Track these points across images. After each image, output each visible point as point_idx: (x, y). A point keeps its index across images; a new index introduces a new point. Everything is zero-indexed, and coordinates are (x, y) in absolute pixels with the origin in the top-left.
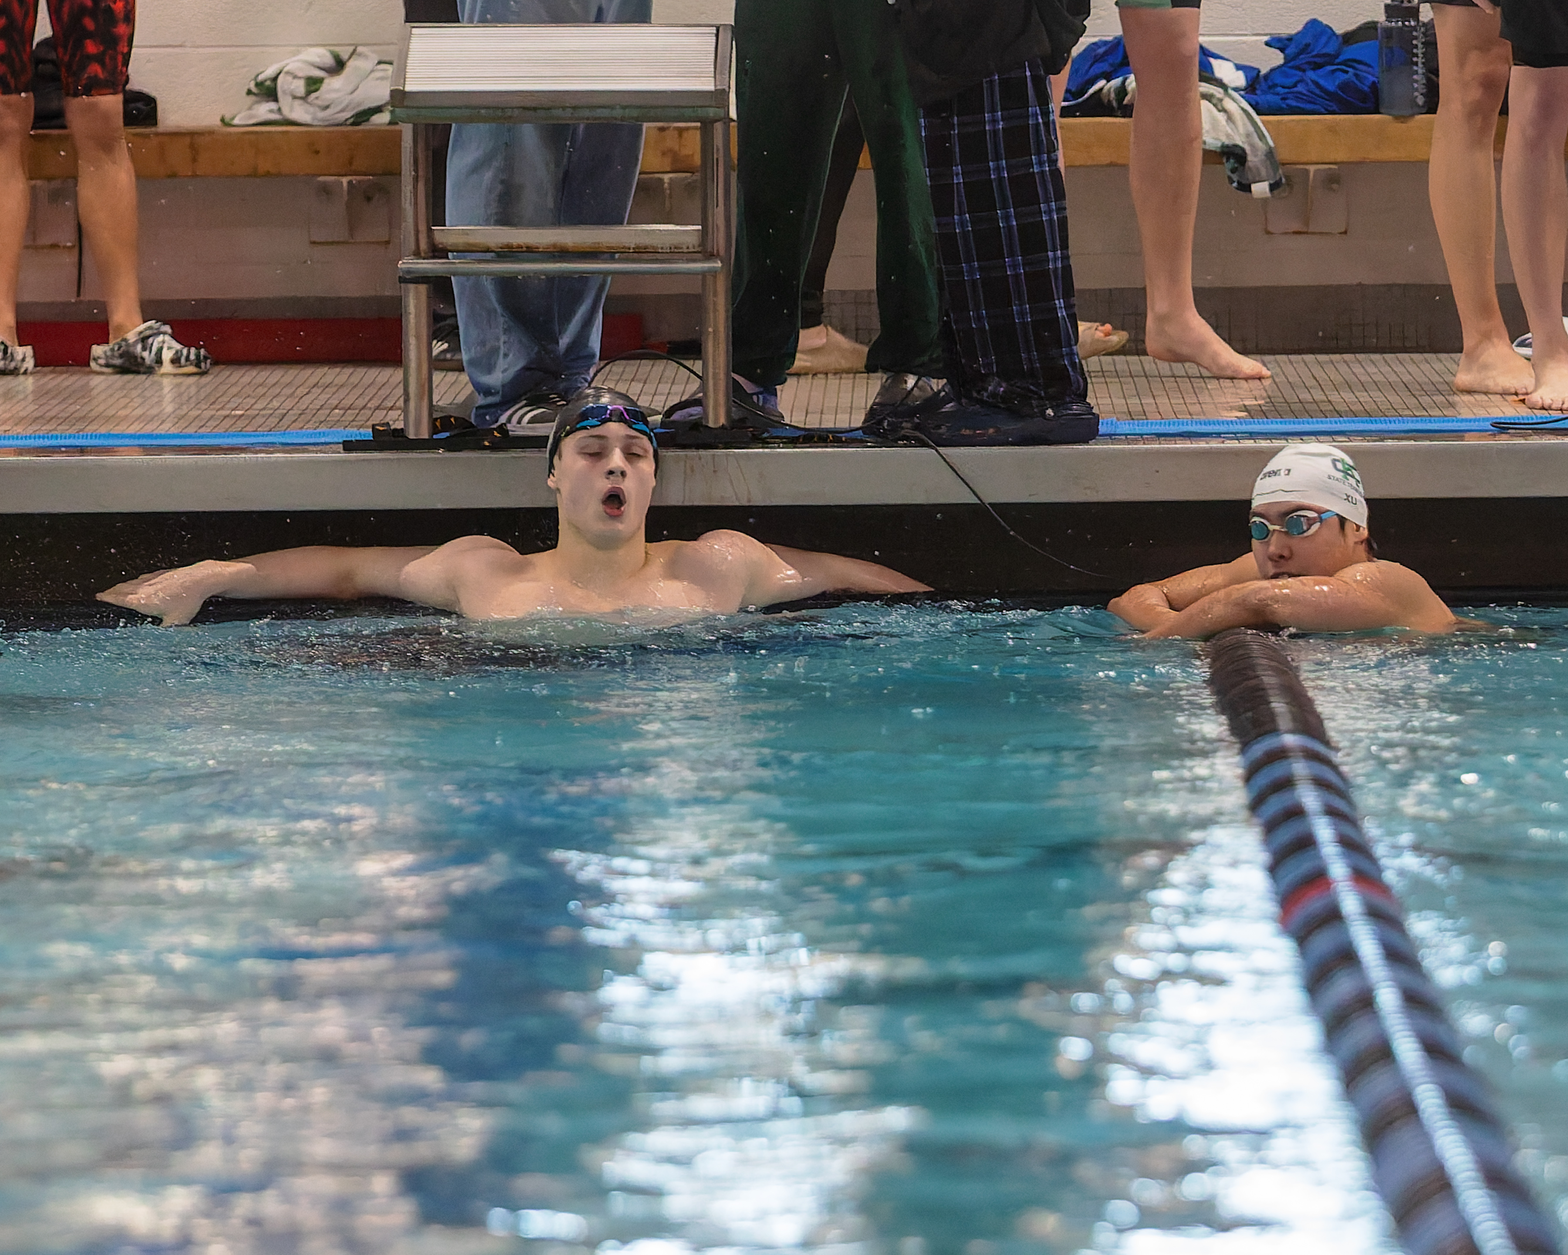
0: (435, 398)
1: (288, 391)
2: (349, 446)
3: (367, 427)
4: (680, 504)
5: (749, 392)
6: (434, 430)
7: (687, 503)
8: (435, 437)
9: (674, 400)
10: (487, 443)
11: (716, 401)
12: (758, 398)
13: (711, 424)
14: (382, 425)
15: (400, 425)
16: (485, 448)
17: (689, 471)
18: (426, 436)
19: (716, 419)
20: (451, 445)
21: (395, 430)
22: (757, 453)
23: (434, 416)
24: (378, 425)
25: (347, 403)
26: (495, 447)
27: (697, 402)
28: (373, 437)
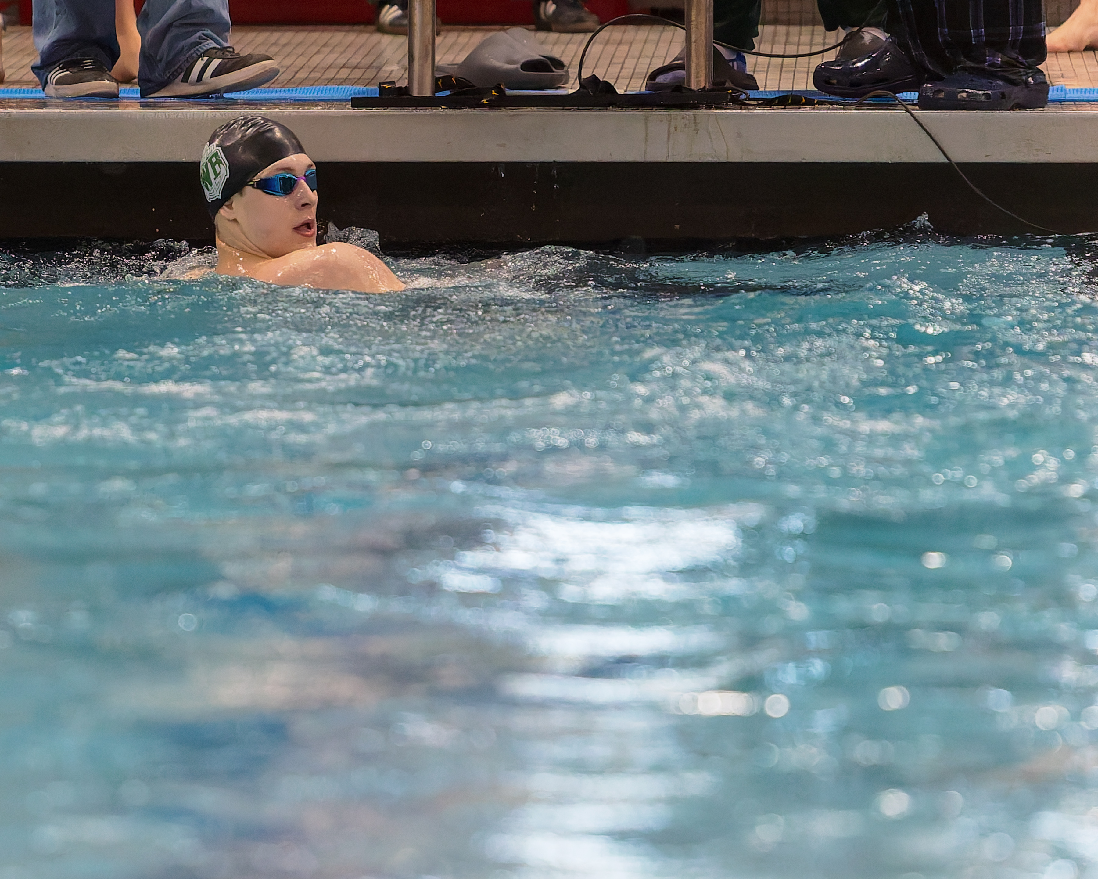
0: (437, 58)
1: (300, 50)
2: (357, 102)
3: (374, 84)
4: (664, 160)
5: (727, 58)
6: (437, 88)
7: (670, 160)
8: (437, 95)
9: (658, 64)
10: (485, 101)
11: (697, 65)
12: (733, 64)
13: (693, 87)
14: (390, 83)
15: (404, 84)
16: (483, 106)
17: (672, 129)
18: (428, 94)
19: (698, 82)
20: (452, 103)
21: (400, 88)
22: (734, 115)
23: (437, 76)
24: (384, 83)
25: (354, 61)
26: (493, 105)
27: (681, 67)
28: (380, 94)
